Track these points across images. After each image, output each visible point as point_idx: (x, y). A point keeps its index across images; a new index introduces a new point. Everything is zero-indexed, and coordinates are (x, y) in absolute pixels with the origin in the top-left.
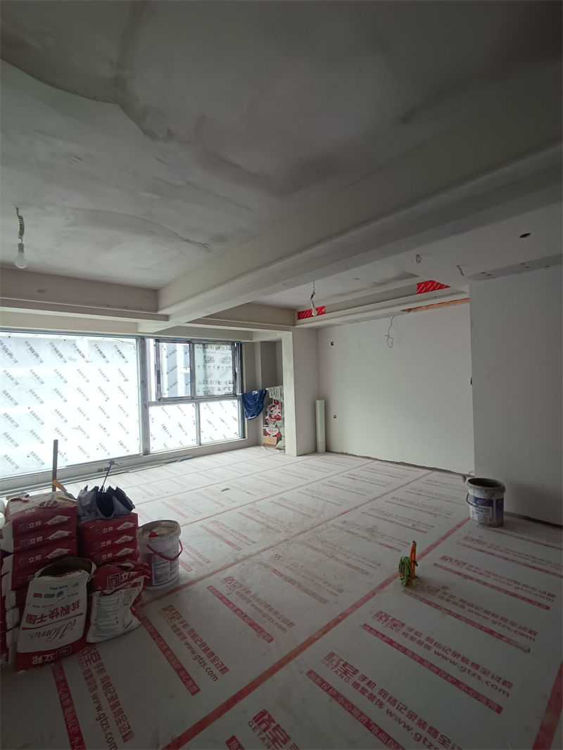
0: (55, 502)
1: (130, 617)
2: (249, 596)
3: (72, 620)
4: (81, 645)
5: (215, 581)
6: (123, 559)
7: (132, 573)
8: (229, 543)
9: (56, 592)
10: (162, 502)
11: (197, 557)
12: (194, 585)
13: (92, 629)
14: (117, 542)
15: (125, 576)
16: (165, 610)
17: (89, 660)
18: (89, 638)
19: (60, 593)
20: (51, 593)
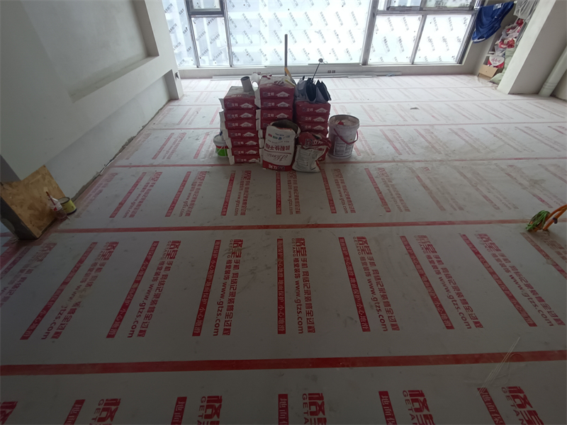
0: (283, 83)
1: (315, 165)
2: (389, 183)
3: (286, 154)
4: (288, 169)
5: (372, 167)
6: (318, 131)
7: (320, 142)
8: (395, 148)
9: (278, 137)
10: (361, 106)
11: (367, 149)
12: (358, 164)
13: (295, 163)
14: (315, 120)
15: (316, 142)
16: (335, 170)
17: (292, 176)
18: (294, 167)
19: (280, 138)
20: (276, 136)
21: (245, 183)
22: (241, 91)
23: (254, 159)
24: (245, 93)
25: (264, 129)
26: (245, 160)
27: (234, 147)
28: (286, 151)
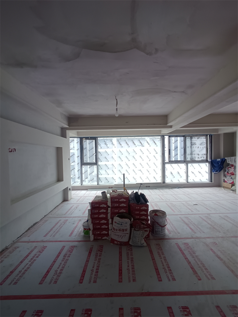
0: (123, 194)
1: (143, 241)
2: (194, 255)
3: (125, 234)
4: (127, 244)
5: (180, 242)
6: (143, 220)
7: (145, 226)
8: (191, 228)
9: (120, 223)
10: (166, 203)
11: (174, 229)
12: (170, 240)
13: (131, 240)
14: (141, 213)
15: (142, 226)
16: (157, 244)
17: (129, 250)
18: (130, 243)
19: (121, 224)
20: (119, 223)
21: (99, 255)
22: (101, 199)
23: (106, 237)
24: (103, 199)
25: (112, 219)
26: (100, 238)
27: (94, 229)
28: (125, 232)
